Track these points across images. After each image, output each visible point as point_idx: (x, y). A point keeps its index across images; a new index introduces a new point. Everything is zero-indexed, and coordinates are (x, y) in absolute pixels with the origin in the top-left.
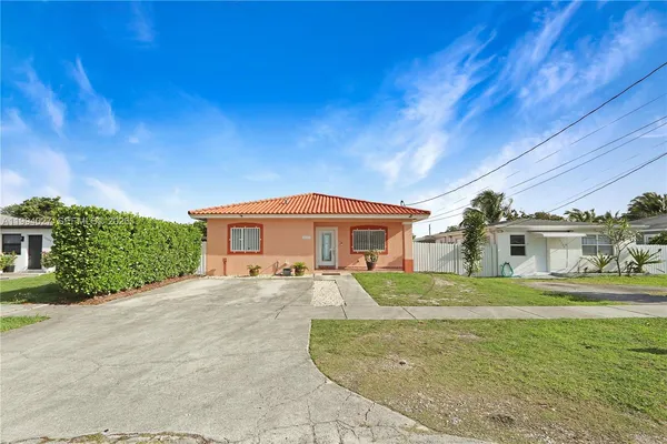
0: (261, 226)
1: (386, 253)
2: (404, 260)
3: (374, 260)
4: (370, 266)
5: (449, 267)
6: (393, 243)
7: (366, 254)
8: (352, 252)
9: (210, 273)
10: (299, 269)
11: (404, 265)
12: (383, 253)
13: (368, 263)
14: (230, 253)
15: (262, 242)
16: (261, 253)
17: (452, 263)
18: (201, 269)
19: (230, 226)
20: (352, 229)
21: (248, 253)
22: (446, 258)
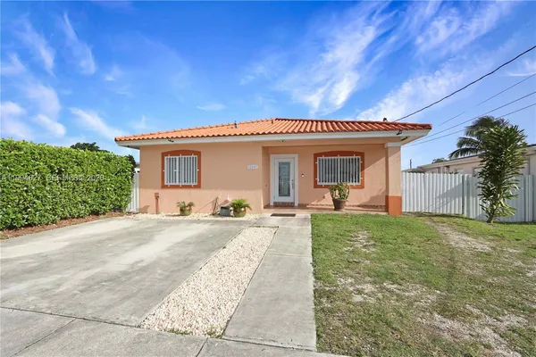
0: (198, 153)
1: (362, 187)
2: (387, 197)
3: (344, 196)
4: (338, 204)
5: (454, 207)
6: (373, 174)
7: (332, 189)
8: (316, 186)
9: (143, 210)
10: (238, 208)
11: (387, 203)
12: (357, 187)
13: (334, 200)
14: (164, 187)
15: (199, 172)
16: (198, 186)
17: (458, 201)
18: (133, 206)
19: (164, 155)
20: (316, 156)
21: (184, 187)
22: (450, 195)
